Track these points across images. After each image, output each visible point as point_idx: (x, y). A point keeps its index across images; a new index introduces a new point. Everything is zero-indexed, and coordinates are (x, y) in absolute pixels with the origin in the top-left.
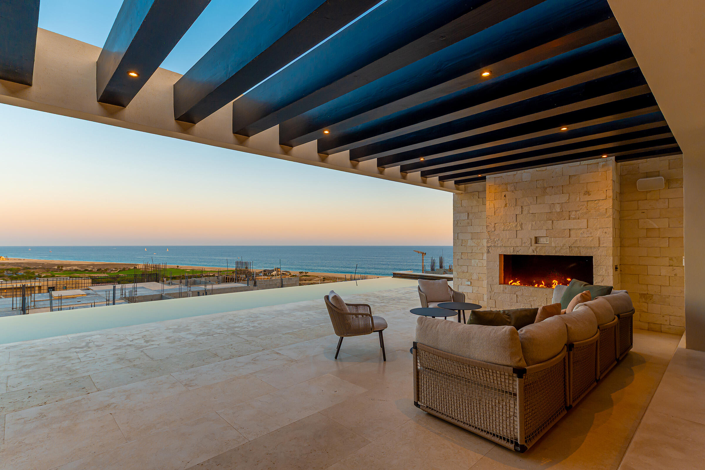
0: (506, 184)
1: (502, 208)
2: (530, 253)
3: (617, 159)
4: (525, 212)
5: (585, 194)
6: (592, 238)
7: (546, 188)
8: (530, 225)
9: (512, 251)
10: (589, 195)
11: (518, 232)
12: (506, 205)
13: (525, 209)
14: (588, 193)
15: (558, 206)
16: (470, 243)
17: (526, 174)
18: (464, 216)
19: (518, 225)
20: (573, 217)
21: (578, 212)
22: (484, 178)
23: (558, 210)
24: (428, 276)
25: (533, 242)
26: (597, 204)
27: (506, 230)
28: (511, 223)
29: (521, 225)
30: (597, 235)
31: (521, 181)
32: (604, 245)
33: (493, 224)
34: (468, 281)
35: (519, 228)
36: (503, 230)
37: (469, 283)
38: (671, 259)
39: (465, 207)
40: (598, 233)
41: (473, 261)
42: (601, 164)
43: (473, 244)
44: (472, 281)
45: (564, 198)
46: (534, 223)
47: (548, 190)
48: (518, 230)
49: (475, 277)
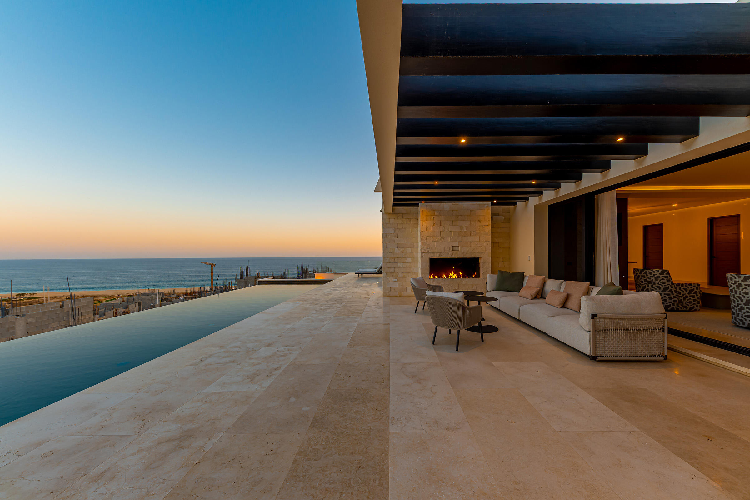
0: (433, 210)
1: (432, 227)
2: (449, 256)
3: (493, 204)
4: (446, 230)
5: (478, 222)
6: (482, 247)
7: (458, 216)
8: (449, 239)
9: (438, 256)
10: (480, 222)
11: (442, 243)
12: (434, 225)
13: (446, 228)
14: (480, 221)
15: (465, 227)
16: (397, 250)
17: (446, 205)
18: (392, 231)
19: (442, 239)
20: (473, 234)
21: (475, 232)
22: (418, 205)
23: (465, 230)
24: (299, 281)
25: (451, 249)
26: (484, 228)
27: (434, 242)
28: (438, 237)
29: (444, 238)
30: (484, 246)
31: (443, 210)
32: (487, 251)
33: (425, 237)
34: (395, 279)
35: (443, 240)
36: (432, 242)
37: (396, 280)
38: (503, 258)
39: (393, 224)
40: (485, 245)
41: (399, 264)
42: (486, 205)
43: (399, 252)
44: (398, 278)
45: (468, 223)
46: (452, 237)
47: (459, 217)
48: (442, 241)
49: (400, 275)
